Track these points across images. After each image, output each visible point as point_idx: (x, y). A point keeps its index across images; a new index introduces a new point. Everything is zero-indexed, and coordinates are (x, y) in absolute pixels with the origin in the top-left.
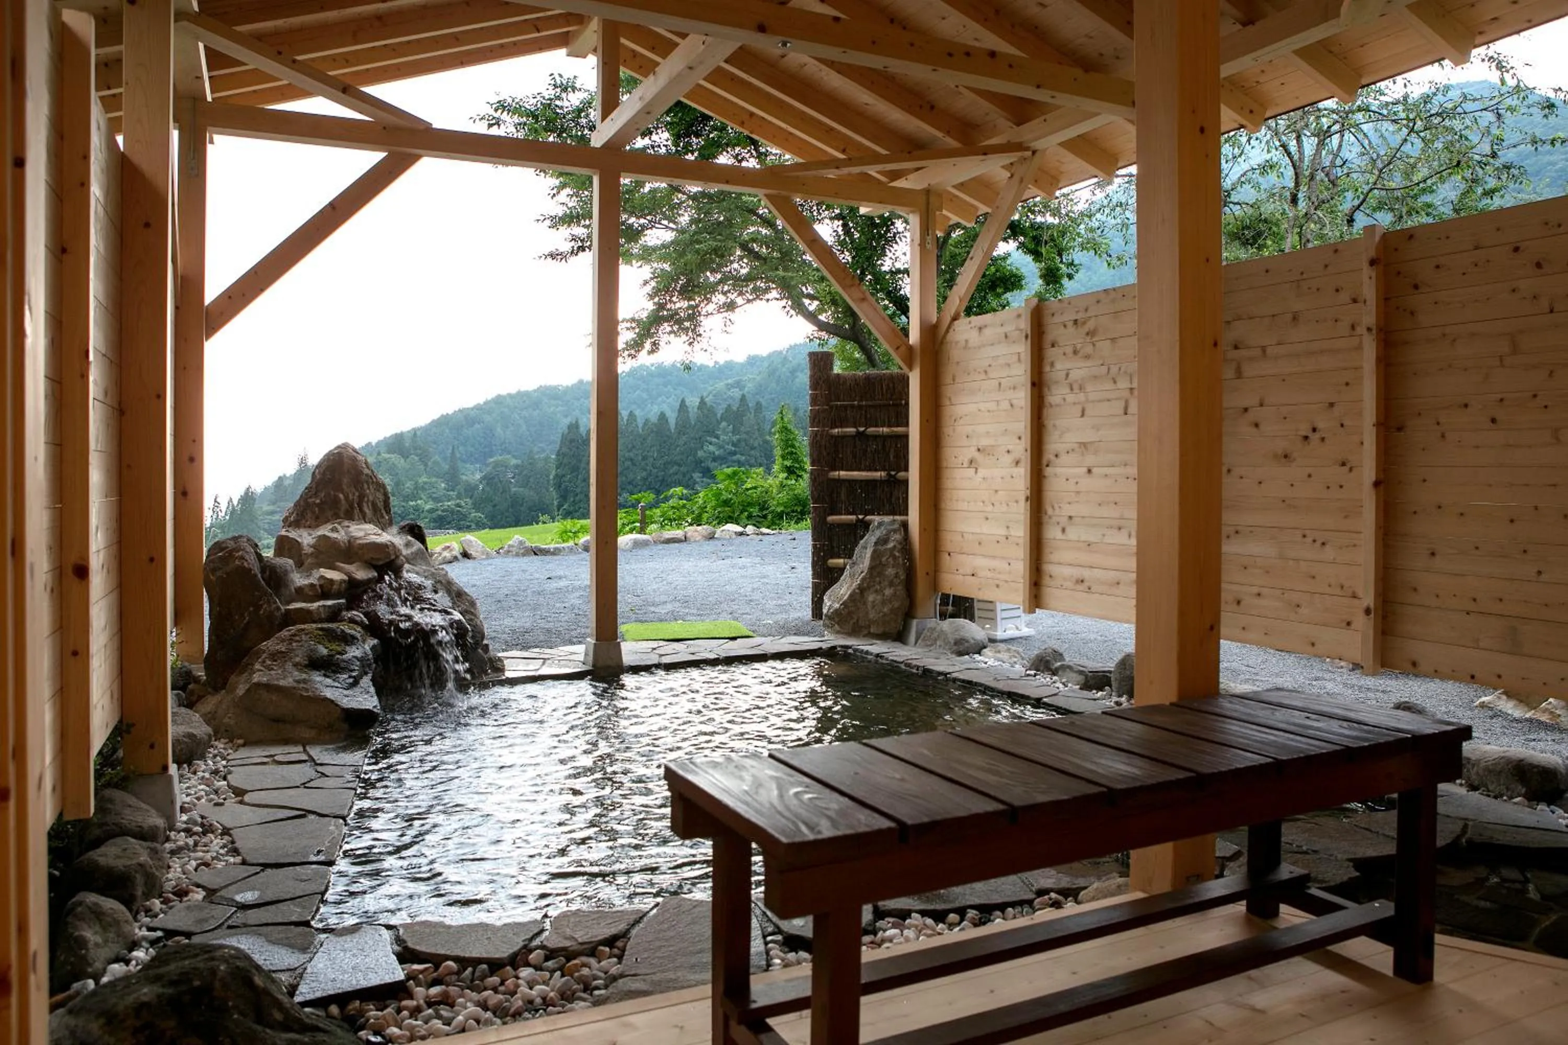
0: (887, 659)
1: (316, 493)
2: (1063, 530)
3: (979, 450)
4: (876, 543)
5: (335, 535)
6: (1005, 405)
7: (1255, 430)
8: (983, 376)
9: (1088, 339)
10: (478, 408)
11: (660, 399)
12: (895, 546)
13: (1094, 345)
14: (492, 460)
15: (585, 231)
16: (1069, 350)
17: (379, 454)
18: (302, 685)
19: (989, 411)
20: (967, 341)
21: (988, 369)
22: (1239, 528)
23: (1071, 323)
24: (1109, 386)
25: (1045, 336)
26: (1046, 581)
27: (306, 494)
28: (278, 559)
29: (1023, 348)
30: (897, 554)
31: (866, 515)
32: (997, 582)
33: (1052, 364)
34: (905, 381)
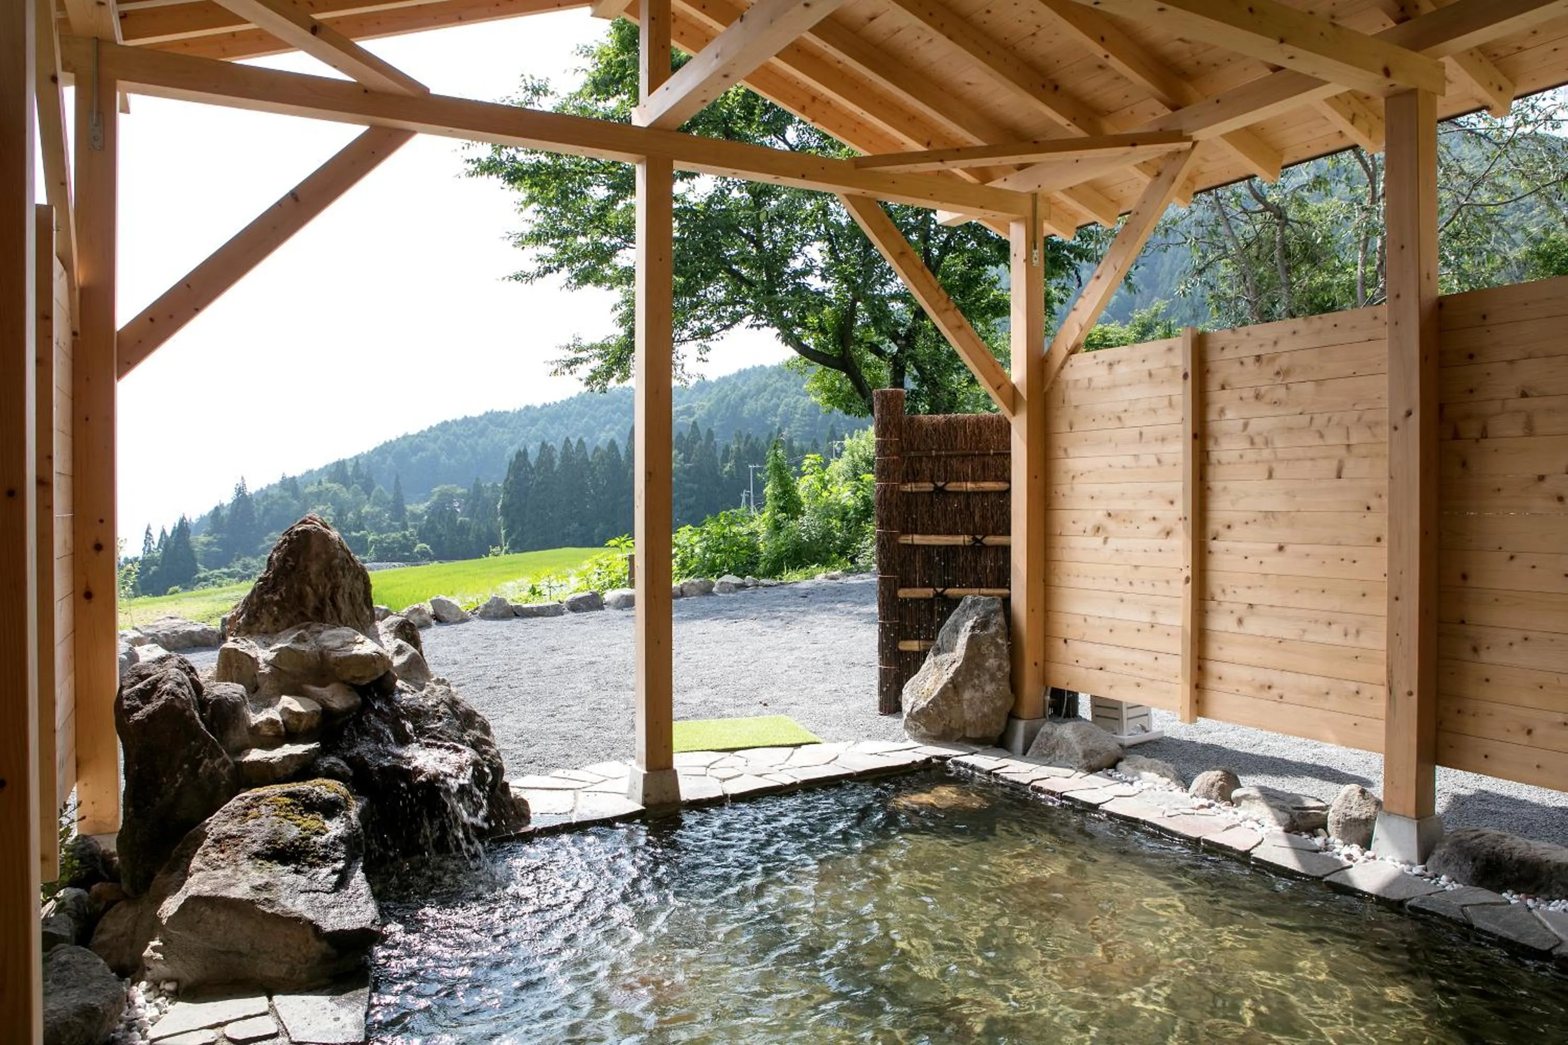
0: (1005, 779)
1: (273, 587)
2: (1240, 621)
3: (1109, 515)
4: (973, 628)
5: (302, 647)
6: (1152, 460)
7: (1557, 505)
8: (1116, 424)
9: (1279, 380)
10: (421, 435)
11: (608, 426)
12: (997, 632)
13: (1287, 388)
14: (436, 489)
15: (553, 251)
16: (1249, 394)
17: (320, 483)
18: (265, 895)
19: (1124, 467)
20: (1090, 380)
21: (1123, 415)
22: (1528, 634)
23: (1252, 359)
24: (1311, 440)
25: (1209, 376)
26: (1212, 683)
27: (260, 587)
28: (222, 685)
29: (1181, 392)
30: (1000, 641)
31: (946, 588)
32: (1138, 680)
33: (1222, 411)
34: (1004, 429)
